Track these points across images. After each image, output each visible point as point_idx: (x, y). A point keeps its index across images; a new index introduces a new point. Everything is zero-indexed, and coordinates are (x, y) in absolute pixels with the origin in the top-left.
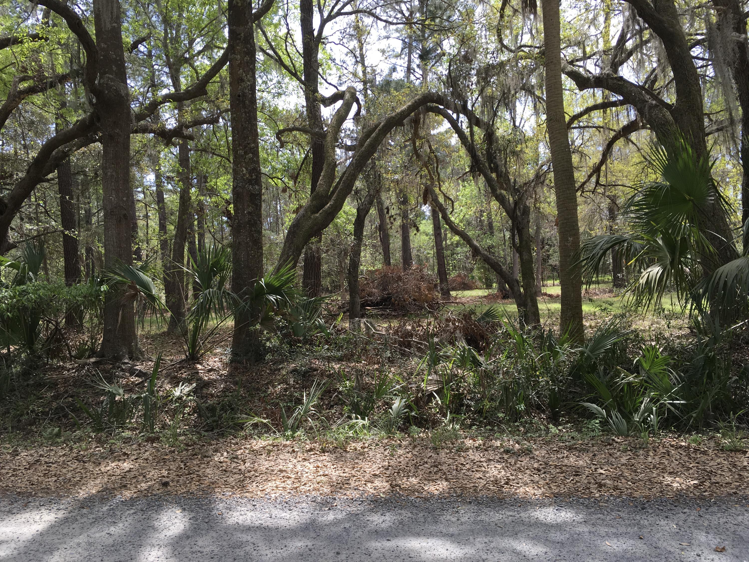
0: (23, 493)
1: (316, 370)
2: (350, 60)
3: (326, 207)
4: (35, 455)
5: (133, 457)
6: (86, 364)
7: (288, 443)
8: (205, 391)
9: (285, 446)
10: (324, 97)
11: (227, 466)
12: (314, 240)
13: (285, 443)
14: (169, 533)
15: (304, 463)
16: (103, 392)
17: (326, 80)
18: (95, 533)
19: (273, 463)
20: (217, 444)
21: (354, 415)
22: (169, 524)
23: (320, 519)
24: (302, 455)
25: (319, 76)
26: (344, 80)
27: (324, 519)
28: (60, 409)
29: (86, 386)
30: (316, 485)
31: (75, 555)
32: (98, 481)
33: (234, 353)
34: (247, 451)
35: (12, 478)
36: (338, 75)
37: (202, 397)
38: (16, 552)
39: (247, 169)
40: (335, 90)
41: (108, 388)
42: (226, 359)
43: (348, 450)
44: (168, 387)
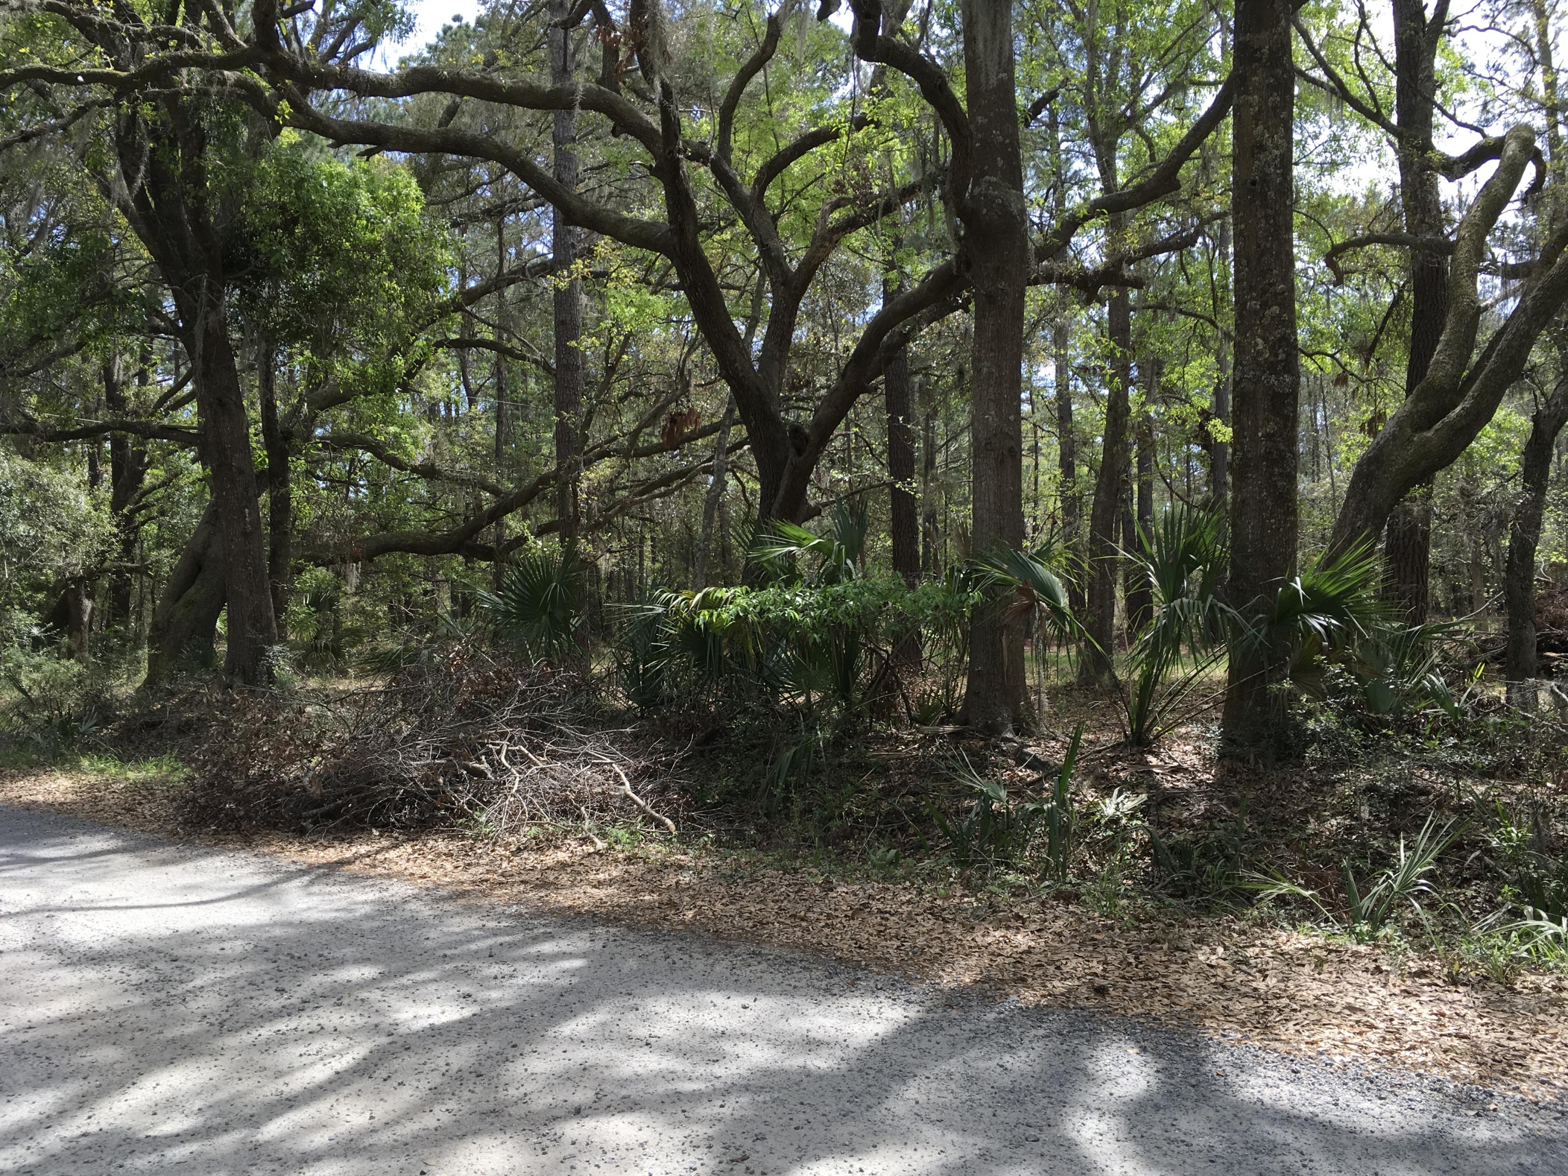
0: (847, 961)
1: (1424, 792)
2: (1514, 63)
3: (1453, 414)
4: (861, 894)
5: (1033, 927)
6: (937, 735)
7: (1362, 948)
8: (1166, 812)
9: (1355, 954)
10: (1448, 158)
11: (1227, 976)
12: (1417, 491)
13: (1355, 948)
14: (1117, 1091)
15: (1408, 1001)
16: (971, 793)
17: (1453, 118)
18: (976, 1059)
19: (1332, 990)
20: (1199, 927)
21: (1530, 909)
22: (1115, 1072)
23: (1456, 1133)
24: (1399, 982)
25: (1436, 111)
26: (1497, 111)
27: (1465, 1134)
28: (894, 814)
29: (938, 777)
30: (1440, 1056)
31: (945, 1094)
32: (972, 962)
33: (1228, 739)
34: (1269, 953)
35: (827, 930)
36: (1481, 101)
37: (1159, 823)
38: (844, 1066)
39: (1265, 340)
40: (1476, 138)
41: (979, 785)
42: (1211, 750)
43: (1518, 987)
44: (1090, 795)
